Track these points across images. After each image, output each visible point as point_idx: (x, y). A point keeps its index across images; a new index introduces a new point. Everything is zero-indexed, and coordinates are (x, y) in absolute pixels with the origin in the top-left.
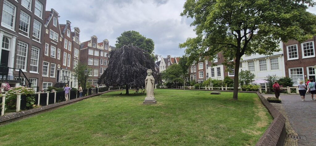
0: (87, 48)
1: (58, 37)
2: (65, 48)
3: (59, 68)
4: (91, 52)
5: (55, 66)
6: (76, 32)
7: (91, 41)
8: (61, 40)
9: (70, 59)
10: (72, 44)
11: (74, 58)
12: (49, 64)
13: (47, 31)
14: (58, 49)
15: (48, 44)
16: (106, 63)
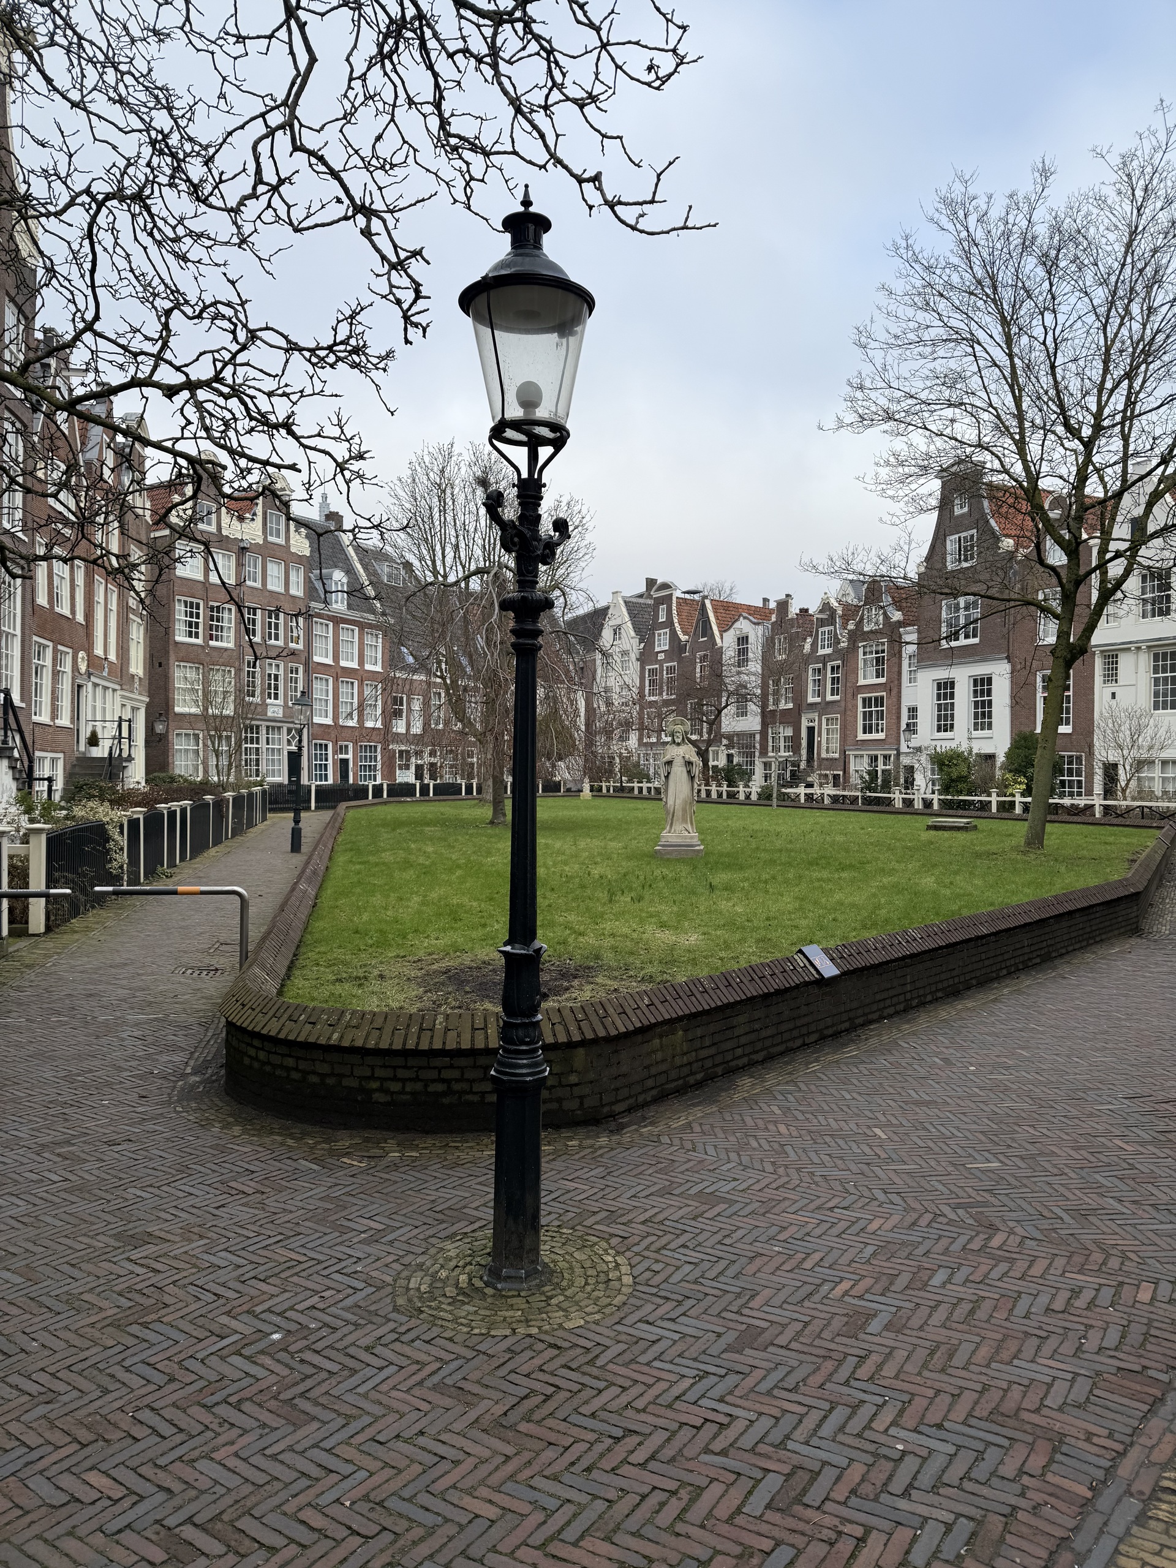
3: (83, 669)
5: (70, 659)
9: (115, 615)
16: (277, 628)
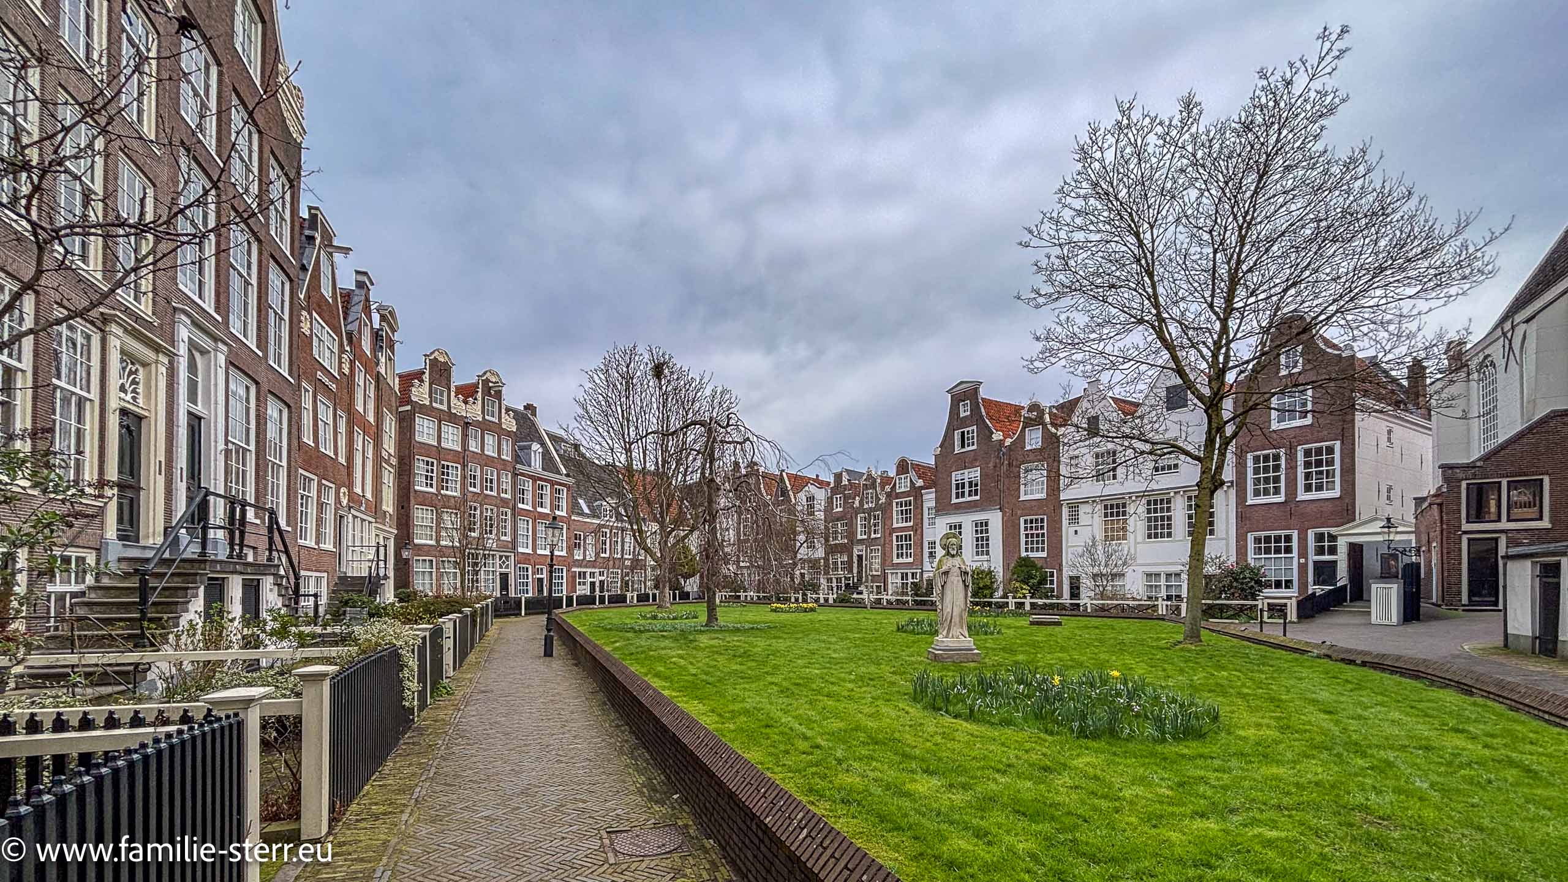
2: (356, 407)
3: (344, 502)
4: (427, 431)
5: (333, 493)
7: (426, 377)
9: (371, 462)
10: (377, 387)
11: (381, 458)
12: (315, 487)
14: (339, 411)
16: (491, 482)
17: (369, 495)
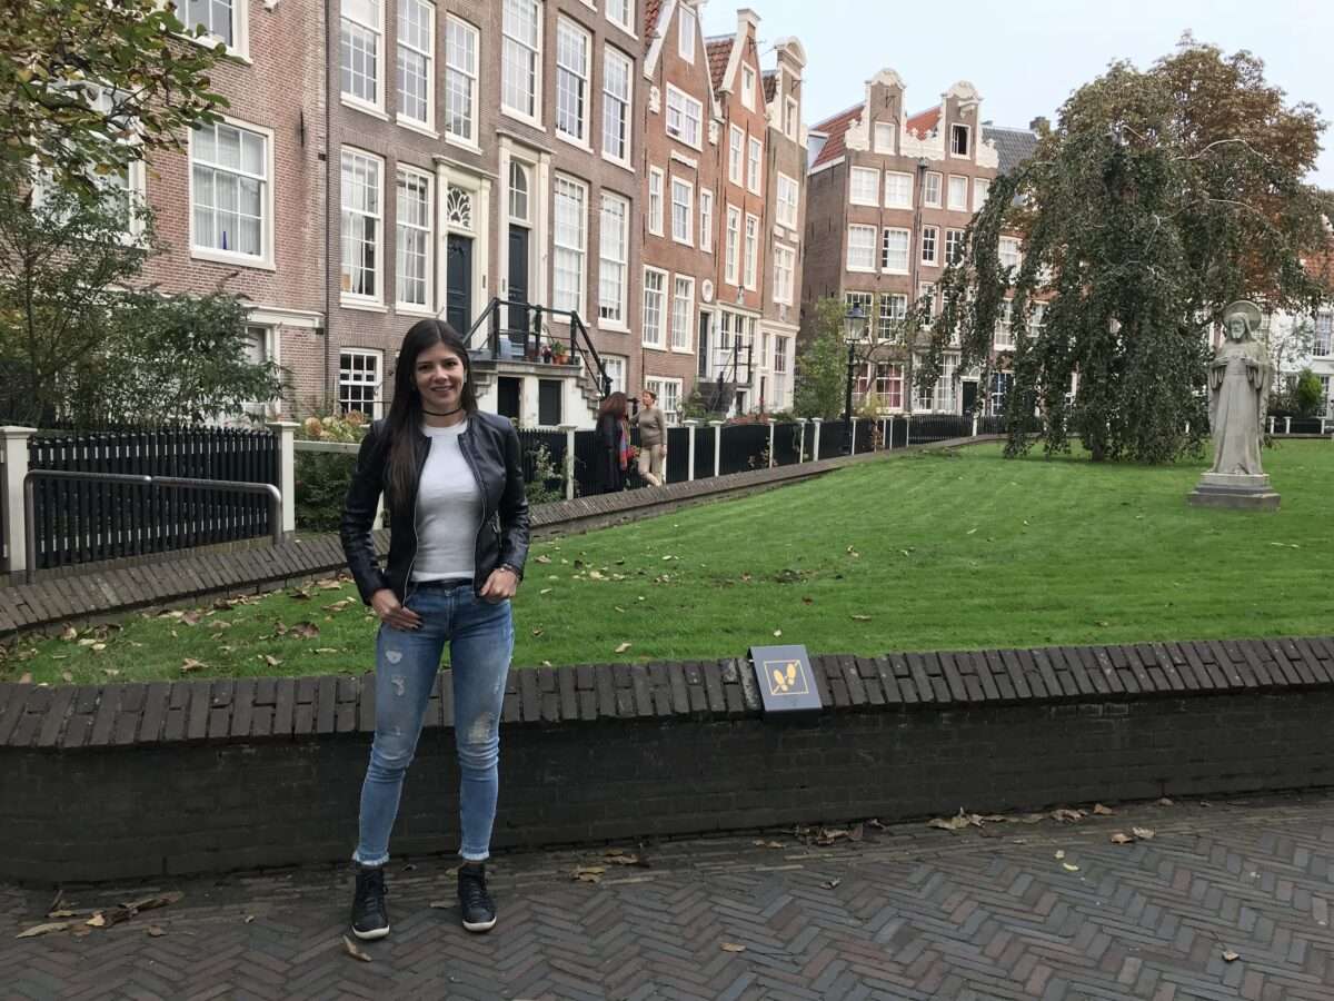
0: (842, 159)
1: (700, 119)
2: (731, 179)
3: (708, 297)
4: (865, 187)
5: (692, 288)
6: (785, 72)
7: (866, 114)
8: (714, 138)
9: (755, 244)
10: (768, 148)
11: (773, 236)
12: (665, 282)
13: (655, 94)
14: (703, 191)
15: (661, 171)
17: (751, 286)
